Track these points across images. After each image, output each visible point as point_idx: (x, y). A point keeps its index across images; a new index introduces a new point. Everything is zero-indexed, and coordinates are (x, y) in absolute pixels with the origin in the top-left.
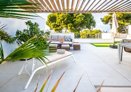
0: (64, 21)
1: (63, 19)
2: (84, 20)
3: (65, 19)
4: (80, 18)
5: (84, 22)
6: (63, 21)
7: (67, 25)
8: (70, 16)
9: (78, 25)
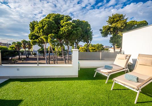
0: (43, 29)
1: (42, 27)
2: (72, 29)
3: (45, 27)
4: (66, 25)
5: (72, 32)
6: (41, 30)
7: (47, 36)
8: (53, 23)
9: (65, 36)
